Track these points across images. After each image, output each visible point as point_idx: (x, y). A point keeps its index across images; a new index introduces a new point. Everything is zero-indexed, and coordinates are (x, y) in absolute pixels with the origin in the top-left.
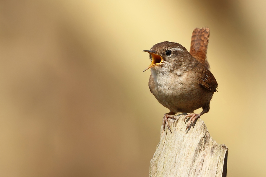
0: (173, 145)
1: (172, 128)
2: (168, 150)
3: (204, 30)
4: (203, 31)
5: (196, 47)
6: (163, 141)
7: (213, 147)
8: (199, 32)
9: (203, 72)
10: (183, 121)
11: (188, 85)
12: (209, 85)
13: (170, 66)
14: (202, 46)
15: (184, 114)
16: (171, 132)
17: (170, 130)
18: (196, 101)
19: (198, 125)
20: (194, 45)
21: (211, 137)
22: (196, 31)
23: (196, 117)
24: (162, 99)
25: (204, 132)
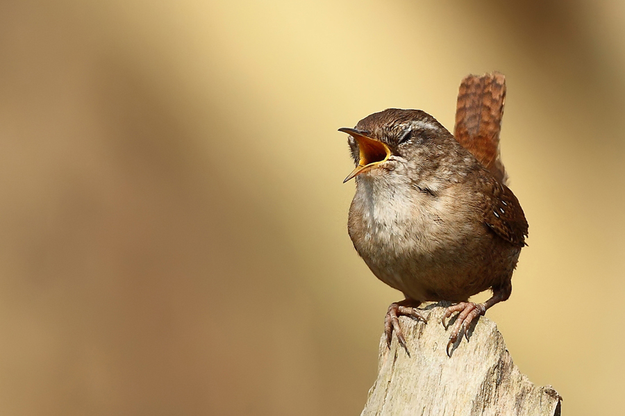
0: (413, 387)
1: (411, 342)
2: (399, 402)
3: (490, 81)
4: (489, 84)
5: (471, 125)
6: (384, 376)
7: (520, 393)
8: (478, 86)
9: (495, 190)
10: (439, 323)
11: (455, 225)
12: (509, 227)
13: (410, 168)
14: (487, 123)
15: (443, 306)
16: (409, 354)
17: (404, 349)
18: (476, 267)
19: (481, 335)
20: (466, 120)
21: (516, 368)
22: (470, 83)
23: (474, 313)
24: (384, 264)
25: (496, 352)
